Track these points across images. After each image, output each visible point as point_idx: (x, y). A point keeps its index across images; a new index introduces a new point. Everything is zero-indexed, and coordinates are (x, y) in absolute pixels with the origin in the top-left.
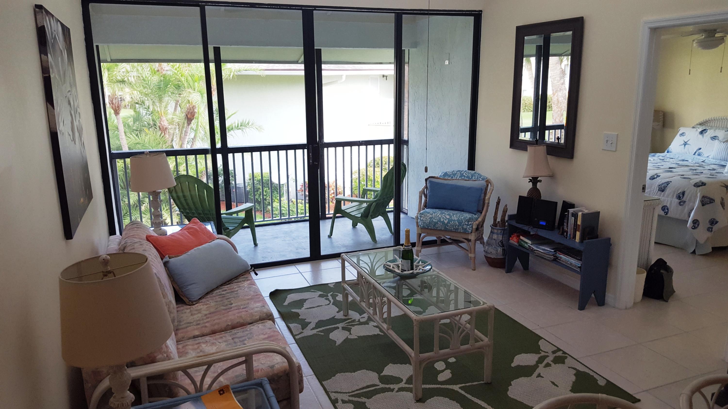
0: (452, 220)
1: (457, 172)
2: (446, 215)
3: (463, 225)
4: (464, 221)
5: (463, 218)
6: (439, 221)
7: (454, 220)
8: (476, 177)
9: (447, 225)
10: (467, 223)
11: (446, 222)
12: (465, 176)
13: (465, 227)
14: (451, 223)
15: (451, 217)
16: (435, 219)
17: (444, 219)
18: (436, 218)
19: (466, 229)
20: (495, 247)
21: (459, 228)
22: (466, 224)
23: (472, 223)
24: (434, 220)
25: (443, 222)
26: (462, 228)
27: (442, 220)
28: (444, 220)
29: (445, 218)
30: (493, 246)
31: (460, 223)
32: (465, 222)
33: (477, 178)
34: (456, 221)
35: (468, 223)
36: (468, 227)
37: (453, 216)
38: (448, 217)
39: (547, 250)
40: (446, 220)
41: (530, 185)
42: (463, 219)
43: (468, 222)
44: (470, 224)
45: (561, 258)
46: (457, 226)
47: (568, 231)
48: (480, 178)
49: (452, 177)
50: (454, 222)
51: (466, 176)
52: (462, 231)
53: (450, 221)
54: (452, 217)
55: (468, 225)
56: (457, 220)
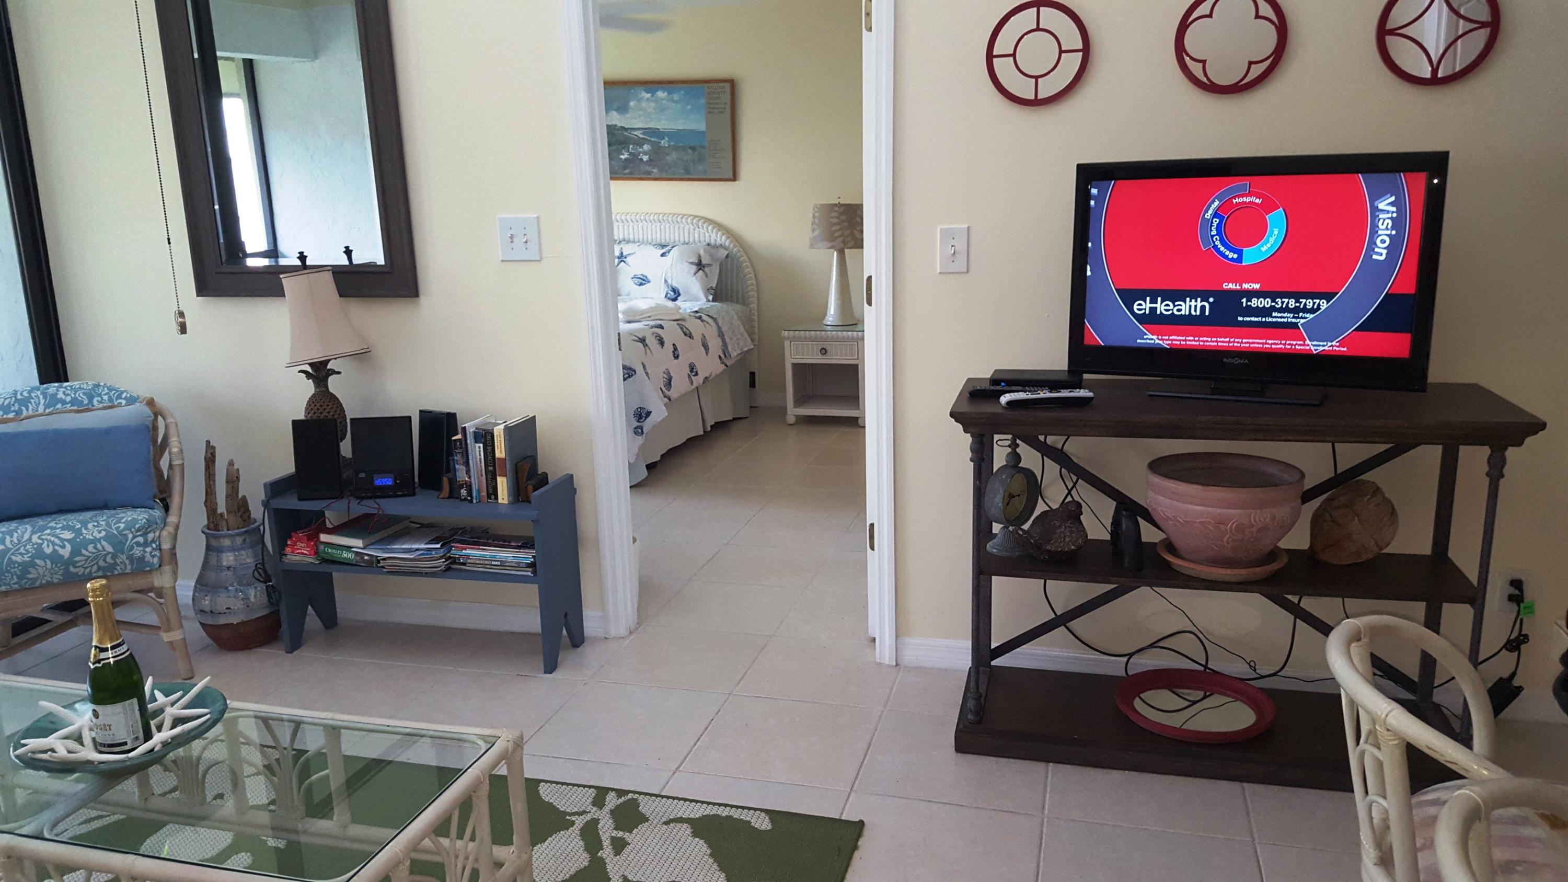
0: (86, 543)
1: (29, 392)
2: (58, 531)
3: (132, 548)
4: (130, 536)
5: (122, 526)
6: (40, 553)
7: (95, 541)
8: (106, 397)
9: (70, 562)
10: (141, 539)
11: (66, 552)
12: (64, 402)
13: (137, 552)
14: (84, 552)
15: (78, 532)
16: (21, 554)
17: (54, 544)
18: (22, 550)
19: (144, 557)
20: (236, 590)
21: (118, 561)
22: (138, 544)
23: (157, 534)
24: (18, 559)
25: (55, 557)
26: (131, 558)
27: (48, 550)
28: (55, 551)
29: (57, 541)
30: (230, 588)
31: (117, 541)
32: (134, 537)
33: (110, 400)
34: (104, 543)
35: (146, 540)
36: (148, 549)
37: (86, 529)
38: (68, 535)
39: (417, 550)
40: (63, 547)
41: (309, 388)
42: (125, 529)
43: (145, 535)
44: (153, 541)
45: (468, 556)
46: (109, 559)
47: (471, 482)
48: (119, 397)
49: (18, 413)
50: (95, 548)
51: (68, 399)
52: (128, 571)
53: (78, 546)
54: (84, 531)
55: (146, 544)
56: (104, 538)
